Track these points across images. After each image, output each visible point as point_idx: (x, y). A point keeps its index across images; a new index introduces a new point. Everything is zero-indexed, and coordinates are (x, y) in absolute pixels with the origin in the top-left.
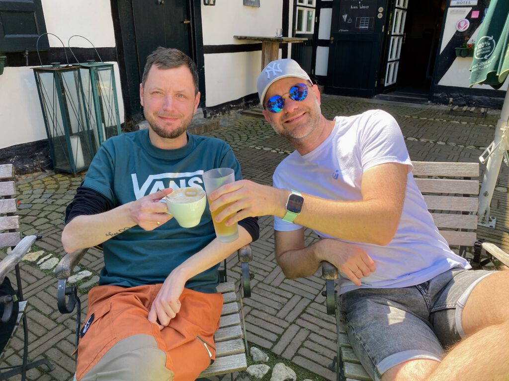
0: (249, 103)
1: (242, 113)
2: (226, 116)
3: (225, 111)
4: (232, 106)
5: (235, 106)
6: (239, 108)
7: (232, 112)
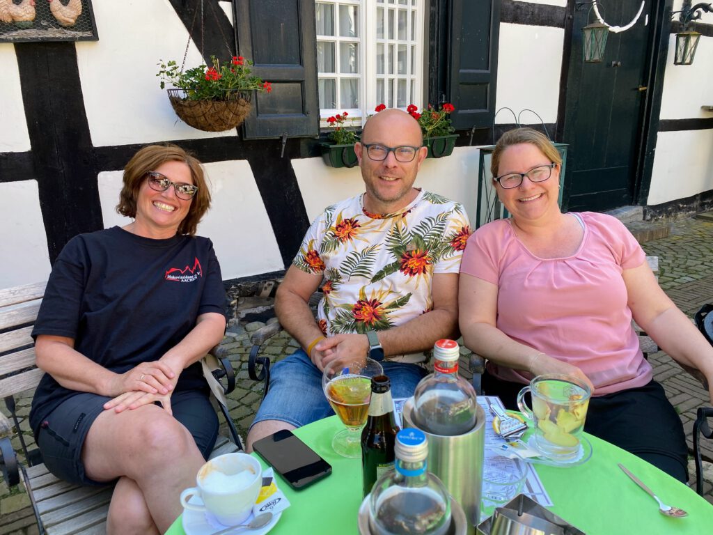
0: (706, 203)
1: (697, 217)
2: (671, 220)
3: (670, 213)
4: (681, 206)
5: (685, 206)
6: (690, 209)
7: (680, 215)
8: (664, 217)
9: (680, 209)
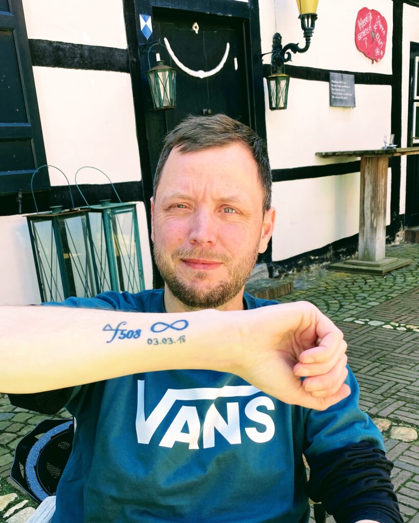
0: (340, 253)
1: (329, 268)
2: (304, 274)
3: (301, 266)
4: (312, 258)
5: (317, 257)
6: (323, 260)
7: (313, 267)
8: (295, 272)
9: (312, 262)
